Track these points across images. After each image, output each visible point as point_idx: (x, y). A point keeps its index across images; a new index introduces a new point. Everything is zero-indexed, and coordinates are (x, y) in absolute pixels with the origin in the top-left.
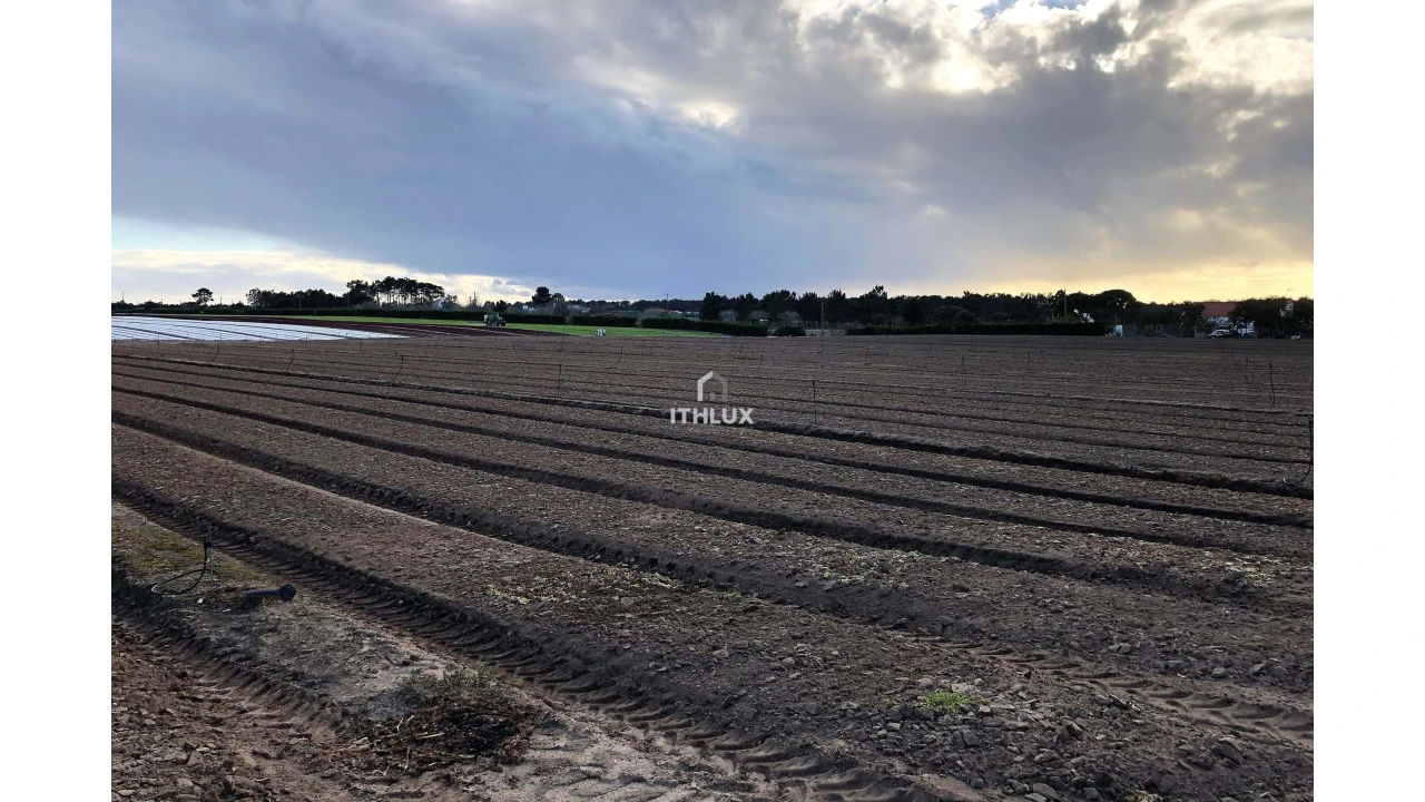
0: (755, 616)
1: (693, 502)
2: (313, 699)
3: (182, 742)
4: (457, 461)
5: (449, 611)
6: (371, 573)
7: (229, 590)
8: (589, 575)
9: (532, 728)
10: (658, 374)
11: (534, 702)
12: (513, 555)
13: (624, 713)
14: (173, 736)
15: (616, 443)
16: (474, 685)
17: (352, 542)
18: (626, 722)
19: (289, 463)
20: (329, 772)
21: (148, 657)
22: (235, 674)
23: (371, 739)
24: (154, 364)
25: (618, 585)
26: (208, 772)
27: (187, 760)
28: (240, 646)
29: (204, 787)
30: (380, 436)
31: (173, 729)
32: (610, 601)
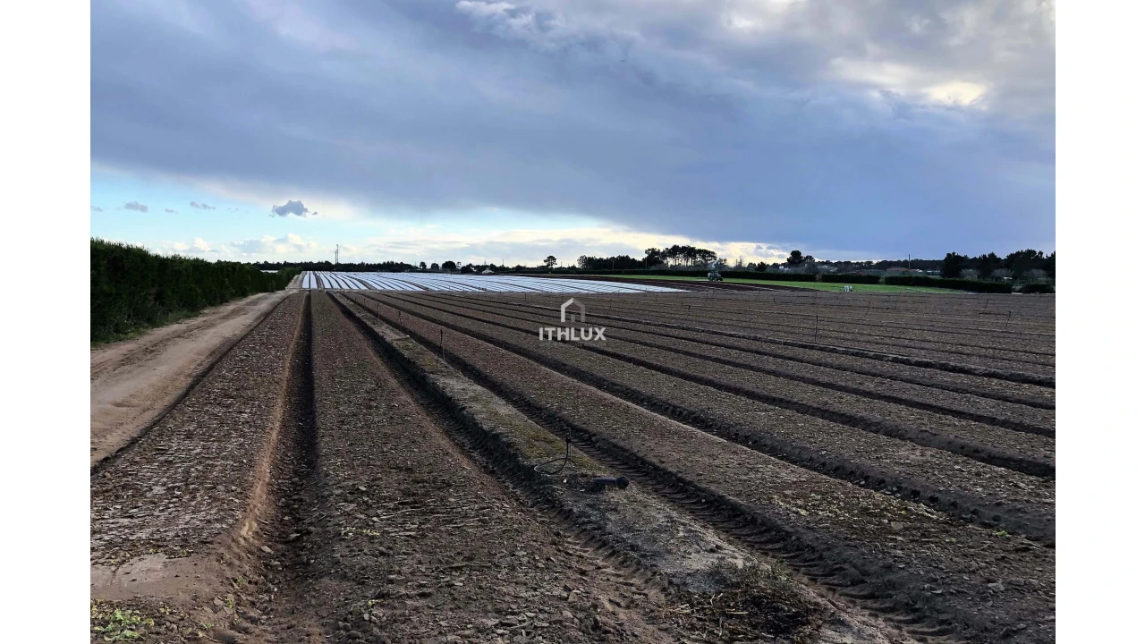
0: (1028, 557)
1: (950, 443)
2: (646, 568)
3: (563, 583)
4: (737, 391)
5: (742, 513)
6: (680, 475)
7: (584, 476)
8: (858, 498)
9: (821, 622)
10: (905, 326)
11: (819, 600)
12: (791, 474)
13: (902, 625)
14: (556, 578)
15: (870, 385)
16: (769, 577)
17: (664, 449)
18: (906, 634)
19: (614, 384)
20: (663, 626)
21: (534, 517)
22: (591, 539)
23: (692, 606)
24: (523, 308)
25: (885, 509)
26: (582, 610)
27: (568, 598)
28: (593, 518)
29: (580, 620)
30: (676, 368)
31: (556, 572)
32: (881, 523)
